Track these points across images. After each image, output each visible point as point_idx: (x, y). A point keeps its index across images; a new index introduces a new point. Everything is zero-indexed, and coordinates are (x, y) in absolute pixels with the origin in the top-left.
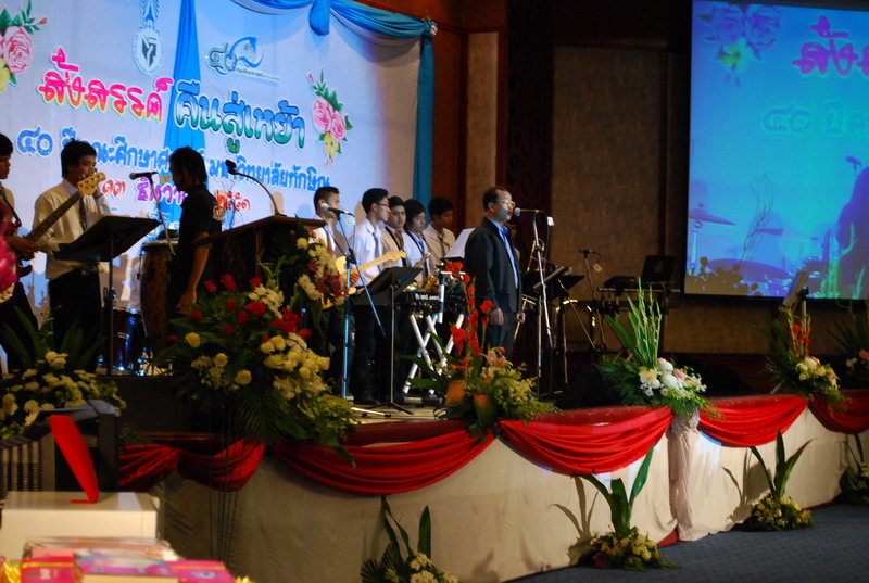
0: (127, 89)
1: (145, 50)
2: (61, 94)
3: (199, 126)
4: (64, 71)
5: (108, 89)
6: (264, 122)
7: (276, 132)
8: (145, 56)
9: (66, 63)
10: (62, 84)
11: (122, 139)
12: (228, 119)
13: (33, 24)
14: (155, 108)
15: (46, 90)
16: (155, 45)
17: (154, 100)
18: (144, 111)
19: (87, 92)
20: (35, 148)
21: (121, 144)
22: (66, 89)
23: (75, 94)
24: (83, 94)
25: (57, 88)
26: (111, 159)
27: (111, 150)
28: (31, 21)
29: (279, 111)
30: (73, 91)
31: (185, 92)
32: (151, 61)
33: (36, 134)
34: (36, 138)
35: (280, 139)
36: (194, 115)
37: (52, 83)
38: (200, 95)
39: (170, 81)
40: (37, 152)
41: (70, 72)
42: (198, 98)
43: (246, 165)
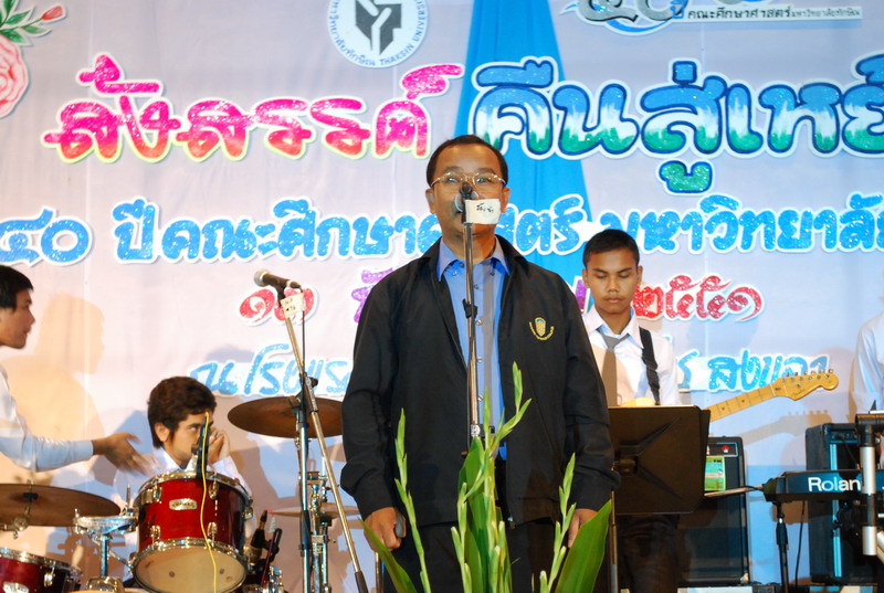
0: (310, 104)
1: (364, 20)
2: (109, 142)
3: (555, 148)
4: (117, 97)
5: (248, 111)
6: (800, 112)
7: (852, 128)
8: (368, 33)
9: (121, 80)
10: (111, 121)
11: (302, 206)
12: (659, 124)
13: (24, 22)
14: (402, 131)
15: (65, 139)
16: (397, 9)
17: (400, 115)
18: (369, 143)
19: (186, 126)
20: (38, 248)
21: (293, 215)
22: (123, 130)
23: (150, 137)
24: (172, 134)
25: (97, 131)
26: (264, 249)
27: (263, 231)
28: (18, 18)
29: (862, 80)
30: (144, 131)
31: (500, 85)
32: (386, 38)
33: (37, 224)
34: (41, 232)
35: (868, 143)
36: (539, 127)
37: (83, 123)
38: (556, 85)
39: (451, 69)
40: (42, 256)
41: (132, 97)
42: (548, 93)
43: (738, 213)
